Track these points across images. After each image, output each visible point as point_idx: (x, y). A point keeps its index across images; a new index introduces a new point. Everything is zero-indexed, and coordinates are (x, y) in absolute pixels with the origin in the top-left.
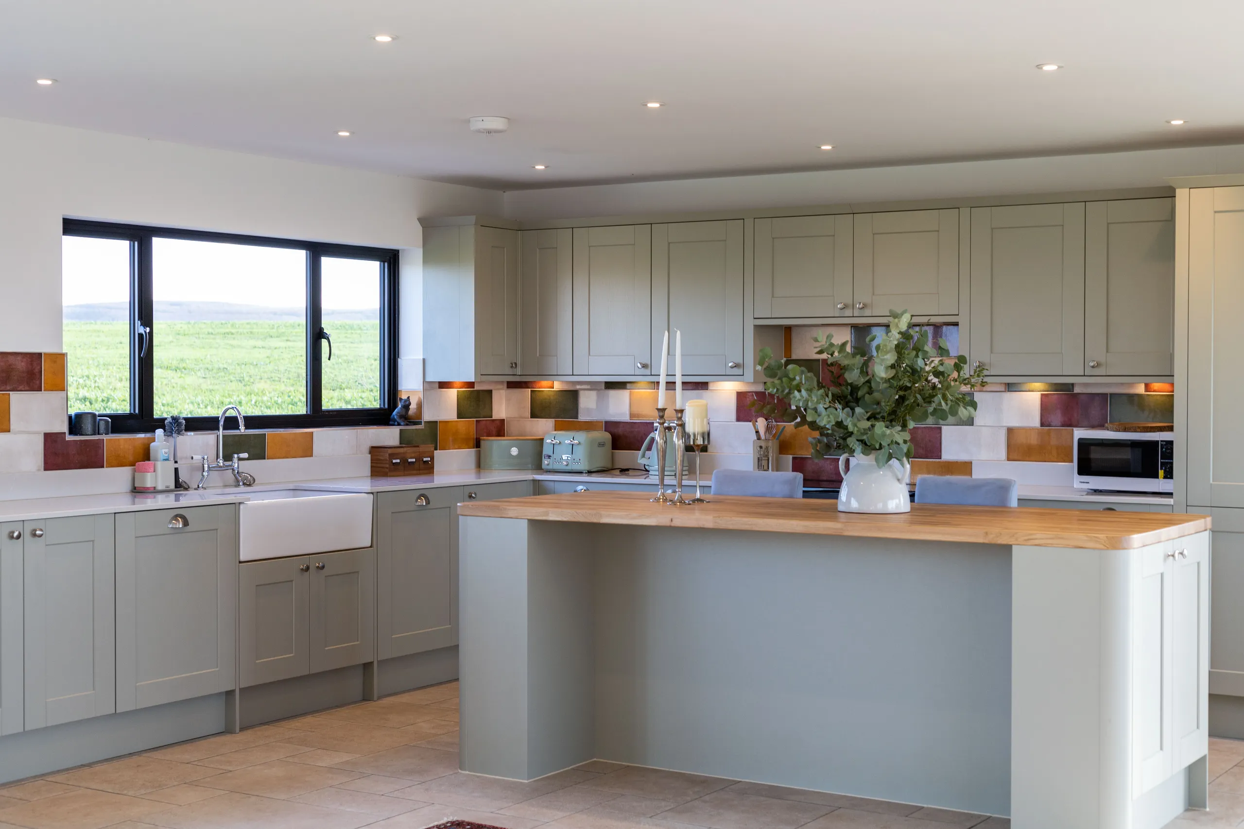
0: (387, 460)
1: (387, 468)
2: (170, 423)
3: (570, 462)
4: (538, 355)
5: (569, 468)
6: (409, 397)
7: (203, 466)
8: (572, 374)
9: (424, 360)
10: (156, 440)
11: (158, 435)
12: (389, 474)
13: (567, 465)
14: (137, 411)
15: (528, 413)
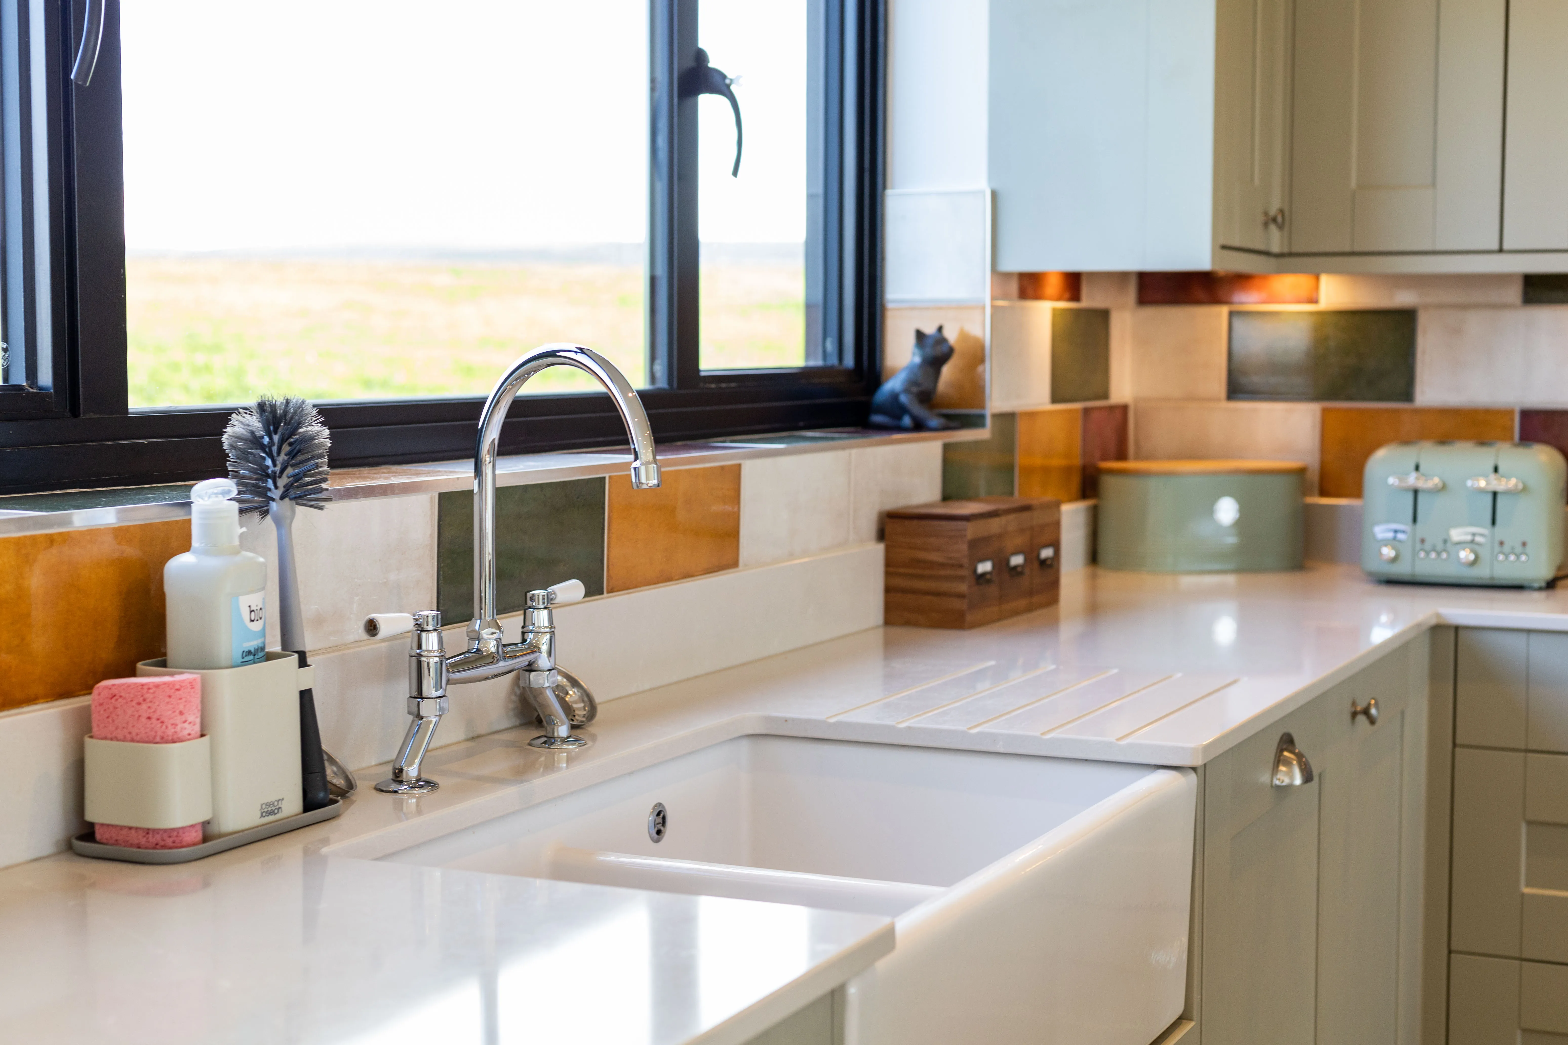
0: (961, 566)
1: (961, 596)
2: (255, 441)
3: (1485, 553)
4: (1353, 183)
5: (1482, 573)
6: (940, 329)
7: (419, 664)
8: (1495, 246)
9: (994, 195)
10: (195, 543)
11: (207, 514)
12: (969, 618)
13: (1473, 563)
14: (46, 377)
15: (1219, 386)
